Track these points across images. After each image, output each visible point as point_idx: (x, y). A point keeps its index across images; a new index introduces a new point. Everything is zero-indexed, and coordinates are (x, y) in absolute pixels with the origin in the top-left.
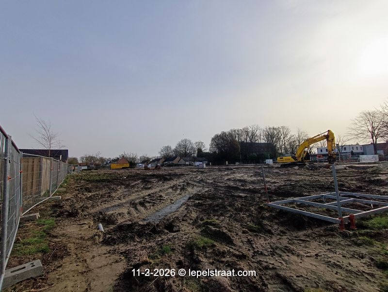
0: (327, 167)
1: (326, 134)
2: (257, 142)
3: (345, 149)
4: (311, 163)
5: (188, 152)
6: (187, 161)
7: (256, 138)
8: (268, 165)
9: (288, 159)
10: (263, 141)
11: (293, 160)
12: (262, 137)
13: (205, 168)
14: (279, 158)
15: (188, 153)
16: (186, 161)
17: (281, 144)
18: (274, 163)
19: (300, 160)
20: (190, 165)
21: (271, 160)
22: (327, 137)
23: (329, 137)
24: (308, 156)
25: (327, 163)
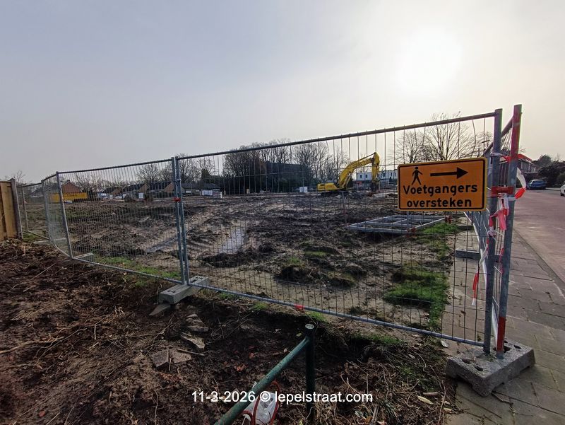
0: (370, 195)
1: (372, 157)
2: (287, 163)
3: (384, 174)
4: (354, 191)
5: (187, 175)
6: (189, 189)
7: (287, 158)
8: (303, 193)
9: (330, 186)
10: (294, 162)
11: (335, 188)
12: (293, 156)
13: (222, 199)
14: (319, 185)
15: (188, 177)
16: (185, 189)
17: (317, 167)
18: (308, 191)
19: (343, 187)
20: (194, 195)
21: (306, 188)
22: (372, 160)
23: (374, 160)
24: (351, 182)
25: (370, 191)
